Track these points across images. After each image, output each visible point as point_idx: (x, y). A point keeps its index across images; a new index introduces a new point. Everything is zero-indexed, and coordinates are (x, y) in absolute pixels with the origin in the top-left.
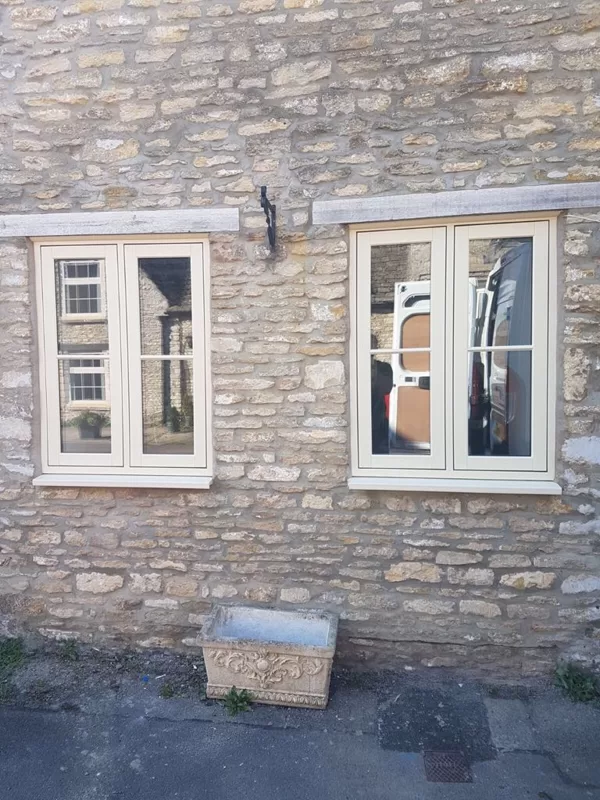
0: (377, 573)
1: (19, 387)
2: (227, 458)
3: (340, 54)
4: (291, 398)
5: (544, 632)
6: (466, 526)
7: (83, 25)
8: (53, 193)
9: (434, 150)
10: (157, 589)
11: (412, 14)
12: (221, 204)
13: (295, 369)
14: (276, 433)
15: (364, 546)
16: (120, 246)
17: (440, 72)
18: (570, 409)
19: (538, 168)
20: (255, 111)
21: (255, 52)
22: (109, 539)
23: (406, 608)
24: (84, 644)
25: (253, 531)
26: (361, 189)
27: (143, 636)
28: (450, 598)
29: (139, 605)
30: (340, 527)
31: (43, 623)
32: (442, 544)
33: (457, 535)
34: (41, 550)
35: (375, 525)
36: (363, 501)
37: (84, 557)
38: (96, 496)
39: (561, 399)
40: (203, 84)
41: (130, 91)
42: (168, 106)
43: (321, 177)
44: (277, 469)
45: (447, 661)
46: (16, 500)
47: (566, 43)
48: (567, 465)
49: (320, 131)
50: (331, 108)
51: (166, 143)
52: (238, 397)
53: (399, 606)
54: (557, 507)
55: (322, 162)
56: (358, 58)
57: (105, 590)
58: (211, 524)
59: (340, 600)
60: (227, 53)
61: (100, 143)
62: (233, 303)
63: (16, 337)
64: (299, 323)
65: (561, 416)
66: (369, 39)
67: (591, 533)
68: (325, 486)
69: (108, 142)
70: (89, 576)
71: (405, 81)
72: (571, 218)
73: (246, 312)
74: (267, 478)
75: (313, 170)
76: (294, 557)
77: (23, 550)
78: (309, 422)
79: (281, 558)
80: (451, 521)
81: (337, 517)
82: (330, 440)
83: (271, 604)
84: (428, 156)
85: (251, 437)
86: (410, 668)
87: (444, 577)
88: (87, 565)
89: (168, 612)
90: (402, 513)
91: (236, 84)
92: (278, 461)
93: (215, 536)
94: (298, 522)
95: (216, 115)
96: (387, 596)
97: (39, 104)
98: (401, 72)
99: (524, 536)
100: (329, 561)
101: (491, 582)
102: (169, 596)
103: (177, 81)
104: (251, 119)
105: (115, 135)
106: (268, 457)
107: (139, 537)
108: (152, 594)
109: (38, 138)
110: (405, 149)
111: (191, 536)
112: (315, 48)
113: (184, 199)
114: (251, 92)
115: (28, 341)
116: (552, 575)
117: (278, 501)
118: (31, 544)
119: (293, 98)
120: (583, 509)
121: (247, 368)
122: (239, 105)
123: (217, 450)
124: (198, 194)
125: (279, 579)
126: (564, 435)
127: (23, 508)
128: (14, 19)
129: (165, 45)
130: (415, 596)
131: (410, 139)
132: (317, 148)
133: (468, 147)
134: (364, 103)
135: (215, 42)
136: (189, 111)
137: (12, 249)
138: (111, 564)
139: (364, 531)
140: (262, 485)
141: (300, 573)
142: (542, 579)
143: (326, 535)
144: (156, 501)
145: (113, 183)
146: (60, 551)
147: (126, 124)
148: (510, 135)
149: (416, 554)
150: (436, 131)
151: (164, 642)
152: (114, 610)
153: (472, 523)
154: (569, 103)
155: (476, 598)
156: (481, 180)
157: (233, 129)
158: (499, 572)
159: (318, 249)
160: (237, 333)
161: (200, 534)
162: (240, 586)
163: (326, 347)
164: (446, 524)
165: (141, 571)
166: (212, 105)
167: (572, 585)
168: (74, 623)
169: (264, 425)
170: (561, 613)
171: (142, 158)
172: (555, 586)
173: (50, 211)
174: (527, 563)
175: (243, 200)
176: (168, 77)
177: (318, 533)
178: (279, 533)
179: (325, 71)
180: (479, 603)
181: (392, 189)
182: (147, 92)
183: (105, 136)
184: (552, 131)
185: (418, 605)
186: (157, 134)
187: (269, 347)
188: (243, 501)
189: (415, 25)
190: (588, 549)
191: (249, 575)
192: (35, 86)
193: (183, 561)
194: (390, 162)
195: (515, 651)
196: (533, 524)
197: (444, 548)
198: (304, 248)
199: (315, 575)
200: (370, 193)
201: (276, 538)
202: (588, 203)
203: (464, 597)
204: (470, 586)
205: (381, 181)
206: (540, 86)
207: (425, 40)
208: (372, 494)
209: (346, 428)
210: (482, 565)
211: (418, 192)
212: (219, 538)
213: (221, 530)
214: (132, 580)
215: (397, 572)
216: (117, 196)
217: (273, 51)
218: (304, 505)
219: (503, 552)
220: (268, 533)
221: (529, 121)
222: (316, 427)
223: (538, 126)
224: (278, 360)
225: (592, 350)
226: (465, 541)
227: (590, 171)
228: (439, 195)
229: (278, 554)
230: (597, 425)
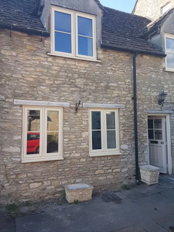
0: (94, 173)
1: (18, 139)
2: (66, 152)
3: (87, 79)
4: (79, 139)
5: (120, 180)
6: (107, 162)
7: (38, 62)
8: (30, 96)
9: (102, 97)
10: (50, 184)
11: (98, 74)
12: (66, 102)
13: (80, 134)
14: (76, 147)
15: (91, 168)
16: (44, 108)
17: (102, 84)
18: (122, 140)
19: (116, 101)
20: (73, 86)
21: (73, 75)
22: (39, 174)
23: (99, 179)
24: (31, 201)
25: (71, 168)
26: (90, 102)
27: (46, 196)
28: (106, 176)
29: (45, 189)
30: (87, 165)
31: (20, 198)
33: (106, 164)
34: (21, 179)
35: (93, 163)
36: (91, 159)
37: (32, 179)
38: (36, 164)
39: (120, 138)
40: (63, 79)
41: (48, 78)
42: (56, 82)
43: (84, 99)
44: (76, 154)
45: (106, 188)
46: (15, 167)
47: (119, 83)
48: (121, 149)
49: (84, 91)
50: (86, 87)
51: (56, 89)
52: (69, 139)
53: (97, 179)
54: (120, 157)
55: (85, 96)
56: (90, 80)
57: (38, 186)
58: (62, 167)
59: (87, 180)
60: (68, 74)
61: (41, 87)
62: (68, 121)
63: (18, 127)
64: (80, 124)
65: (120, 141)
66: (92, 77)
67: (125, 161)
68: (85, 157)
69: (43, 87)
70: (33, 184)
71: (97, 85)
72: (121, 110)
73: (71, 122)
74: (74, 156)
76: (79, 172)
77: (16, 180)
78: (82, 144)
79: (76, 173)
81: (87, 163)
82: (86, 147)
83: (75, 183)
84: (101, 98)
85: (71, 148)
86: (100, 191)
87: (104, 172)
88: (33, 181)
89: (52, 189)
90: (98, 161)
91: (69, 80)
92: (76, 152)
93: (63, 170)
94: (80, 165)
95: (66, 85)
96: (95, 177)
97: (27, 76)
98: (97, 83)
99: (116, 163)
100: (85, 172)
101: (112, 172)
102: (52, 185)
103: (58, 78)
104: (72, 87)
105: (45, 86)
106: (74, 152)
107: (46, 173)
108: (48, 186)
109: (26, 84)
110: (98, 96)
111: (58, 171)
112: (83, 77)
113: (59, 100)
114: (72, 82)
115: (21, 128)
116: (120, 169)
117: (76, 161)
118: (19, 178)
119: (79, 85)
120: (124, 157)
121: (71, 133)
122: (70, 84)
123: (64, 151)
124: (62, 100)
125: (76, 177)
126: (121, 144)
127: (17, 169)
128: (21, 57)
129: (55, 70)
130: (100, 176)
132: (83, 94)
133: (107, 97)
134: (91, 87)
135: (65, 72)
136: (60, 84)
137: (19, 107)
138: (39, 180)
139: (91, 165)
140: (73, 158)
141: (80, 175)
142: (119, 170)
143: (85, 167)
144: (50, 164)
145: (44, 95)
146: (26, 179)
147: (47, 84)
148: (112, 96)
149: (100, 168)
150: (102, 94)
151: (51, 197)
152: (39, 191)
153: (108, 161)
154: (120, 92)
155: (109, 175)
156: (109, 103)
157: (69, 88)
158: (113, 170)
159: (84, 111)
160: (69, 126)
161: (60, 170)
162: (68, 180)
163: (85, 129)
164: (105, 162)
165: (46, 181)
166: (65, 83)
167: (123, 170)
168: (29, 197)
169: (74, 145)
170: (122, 176)
171: (50, 91)
172: (121, 171)
173: (29, 100)
174: (117, 167)
175: (71, 101)
176: (56, 77)
177: (83, 167)
178: (76, 168)
179: (85, 81)
180: (110, 176)
181: (96, 102)
182: (52, 79)
183: (42, 86)
184: (118, 96)
185: (100, 178)
186: (54, 87)
187: (75, 129)
188: (69, 162)
189: (99, 76)
190: (125, 164)
191: (70, 178)
192: (26, 73)
193: (56, 177)
194: (95, 98)
195: (116, 184)
196: (118, 160)
197: (104, 166)
198: (82, 111)
199: (83, 175)
200: (92, 103)
202: (123, 107)
203: (108, 175)
204: (109, 173)
205: (94, 101)
206: (116, 89)
207: (100, 79)
208: (93, 157)
209: (88, 145)
210: (110, 169)
211: (100, 103)
212: (64, 170)
213: (65, 168)
214: (44, 183)
215: (97, 172)
216: (45, 98)
217: (76, 76)
218: (81, 161)
219: (113, 166)
220: (74, 168)
221: (115, 94)
222: (83, 145)
223: (116, 95)
224: (77, 132)
225: (124, 130)
226: (107, 165)
227: (123, 103)
228: (103, 104)
229: (76, 172)
230: (125, 142)
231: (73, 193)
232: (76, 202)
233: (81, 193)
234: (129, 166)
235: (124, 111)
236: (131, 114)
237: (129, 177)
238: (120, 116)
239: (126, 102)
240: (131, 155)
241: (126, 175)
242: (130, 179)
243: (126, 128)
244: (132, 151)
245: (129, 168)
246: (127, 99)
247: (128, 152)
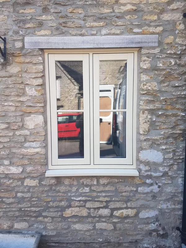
0: (59, 214)
4: (18, 133)
5: (132, 235)
6: (99, 190)
9: (82, 16)
13: (19, 119)
14: (10, 150)
15: (54, 201)
18: (142, 138)
19: (130, 27)
23: (72, 228)
26: (47, 32)
28: (92, 222)
30: (43, 194)
32: (88, 199)
33: (95, 194)
35: (59, 192)
36: (53, 181)
39: (138, 133)
43: (28, 26)
44: (11, 168)
48: (141, 162)
49: (28, 3)
53: (69, 227)
54: (137, 181)
55: (29, 18)
59: (42, 227)
65: (139, 141)
67: (152, 191)
68: (35, 175)
72: (144, 51)
74: (6, 172)
75: (24, 22)
76: (20, 209)
78: (27, 144)
79: (14, 209)
80: (93, 188)
81: (41, 189)
82: (37, 153)
84: (79, 18)
87: (89, 213)
90: (71, 186)
92: (11, 164)
94: (21, 192)
96: (64, 223)
99: (124, 194)
100: (37, 209)
101: (109, 215)
106: (6, 162)
110: (68, 14)
116: (135, 211)
117: (12, 183)
120: (148, 181)
126: (140, 149)
130: (76, 223)
131: (70, 10)
132: (26, 11)
133: (98, 15)
139: (54, 195)
140: (4, 176)
141: (23, 215)
142: (131, 212)
143: (36, 198)
148: (116, 11)
149: (77, 204)
153: (101, 188)
155: (103, 222)
156: (104, 32)
158: (113, 210)
159: (28, 60)
163: (34, 109)
164: (90, 189)
167: (144, 214)
169: (4, 147)
170: (139, 227)
172: (137, 215)
174: (125, 206)
177: (32, 197)
178: (13, 198)
180: (104, 224)
181: (63, 33)
184: (135, 10)
185: (77, 226)
187: (5, 108)
190: (150, 199)
194: (62, 21)
195: (120, 244)
196: (128, 188)
197: (89, 201)
198: (21, 59)
199: (31, 216)
200: (52, 35)
201: (11, 200)
202: (151, 45)
203: (98, 222)
204: (100, 217)
205: (57, 29)
208: (58, 178)
209: (46, 147)
210: (106, 207)
211: (75, 35)
215: (68, 212)
218: (25, 184)
219: (114, 201)
220: (8, 198)
222: (30, 147)
224: (10, 114)
225: (152, 112)
226: (98, 197)
227: (152, 30)
228: (85, 38)
229: (13, 208)
230: (154, 145)
234: (164, 206)
235: (155, 57)
237: (161, 233)
239: (160, 29)
240: (172, 178)
241: (153, 226)
242: (165, 236)
243: (158, 105)
244: (175, 167)
245: (161, 210)
246: (166, 17)
247: (161, 169)
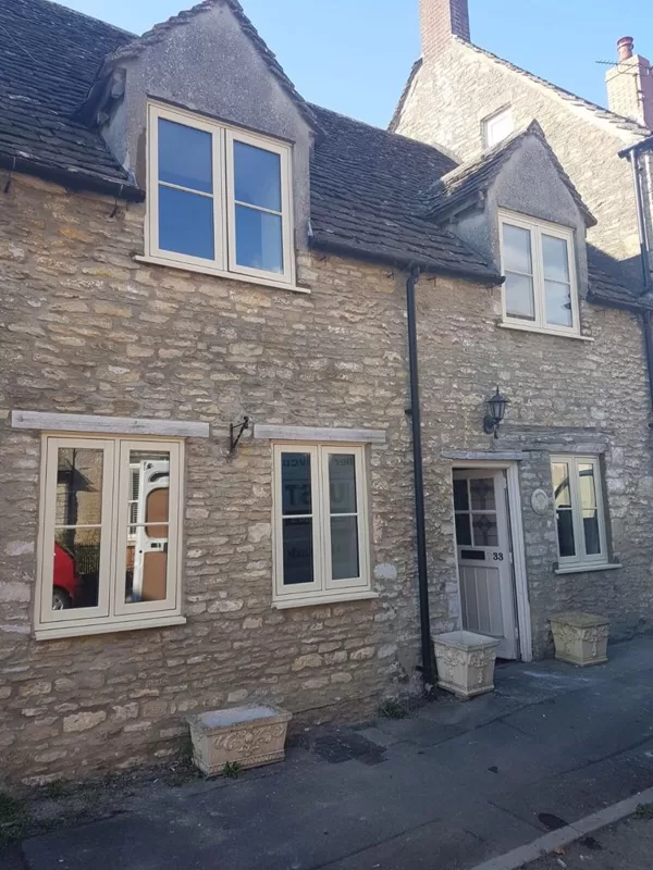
0: (288, 667)
1: (22, 554)
2: (193, 598)
3: (267, 344)
4: (239, 549)
5: (372, 685)
6: (333, 625)
7: (99, 284)
8: (69, 399)
9: (314, 405)
10: (135, 715)
11: (302, 331)
12: (198, 419)
13: (243, 530)
14: (228, 576)
15: (280, 649)
16: (118, 442)
17: (315, 364)
18: (377, 548)
19: (360, 420)
20: (220, 367)
21: (219, 332)
22: (97, 680)
23: (304, 687)
24: (68, 781)
25: (212, 653)
26: (279, 420)
27: (121, 760)
28: (327, 675)
29: (120, 731)
30: (266, 639)
31: (27, 773)
32: (321, 639)
33: (329, 632)
34: (32, 701)
35: (286, 633)
37: (73, 700)
38: (86, 644)
39: (372, 543)
40: (188, 344)
41: (135, 337)
42: (163, 353)
43: (258, 411)
44: (228, 602)
45: (327, 718)
46: (8, 658)
47: (367, 361)
48: (377, 580)
49: (257, 385)
50: (263, 372)
51: (162, 376)
52: (205, 551)
53: (300, 687)
54: (374, 606)
55: (260, 402)
56: (276, 348)
57: (92, 725)
58: (180, 653)
59: (266, 692)
60: (203, 329)
61: (111, 368)
62: (204, 485)
63: (24, 511)
64: (245, 498)
65: (373, 553)
66: (281, 339)
67: (388, 619)
68: (257, 611)
69: (118, 369)
70: (77, 717)
71: (300, 366)
72: (373, 447)
73: (213, 491)
74: (222, 610)
75: (254, 406)
76: (237, 667)
77: (13, 705)
78: (249, 566)
79: (229, 670)
80: (326, 623)
81: (265, 632)
82: (262, 577)
83: (222, 705)
84: (311, 407)
85: (211, 581)
86: (307, 729)
87: (323, 661)
88: (74, 707)
89: (142, 732)
90: (301, 622)
91: (209, 348)
92: (229, 597)
93: (183, 662)
94: (241, 640)
95: (196, 364)
96: (293, 682)
97: (61, 331)
98: (298, 360)
99: (360, 627)
100: (259, 665)
101: (346, 659)
102: (144, 719)
103: (169, 338)
104: (220, 371)
105: (123, 365)
106: (223, 594)
107: (123, 673)
108: (130, 720)
109: (57, 355)
110: (302, 402)
111: (164, 666)
112: (254, 337)
113: (173, 414)
114: (218, 354)
115: (34, 515)
116: (373, 649)
117: (227, 627)
118: (23, 698)
119: (242, 363)
120: (385, 605)
121: (212, 530)
122: (210, 362)
123: (186, 593)
124: (183, 412)
125: (225, 687)
126: (374, 563)
127: (14, 665)
128: (41, 264)
129: (161, 313)
130: (307, 678)
131: (303, 397)
132: (255, 394)
133: (330, 406)
134: (279, 373)
135: (195, 318)
136: (177, 358)
137: (28, 439)
138: (97, 703)
139: (281, 638)
140: (218, 617)
141: (243, 678)
142: (368, 651)
143: (257, 646)
144: (137, 642)
145: (120, 397)
146: (51, 699)
147: (131, 358)
148: (347, 402)
149: (308, 649)
150: (315, 394)
151: (140, 760)
152: (97, 742)
153: (336, 622)
154: (370, 391)
155: (341, 671)
156: (336, 424)
157: (208, 374)
158: (350, 651)
159: (257, 453)
160: (206, 505)
161: (171, 663)
162: (201, 697)
163: (261, 514)
164: (324, 625)
165: (122, 703)
166: (194, 358)
167: (383, 652)
168: (58, 765)
170: (379, 671)
171: (142, 383)
172: (375, 654)
173: (66, 412)
174: (362, 644)
175: (212, 418)
176: (164, 334)
177: (253, 646)
178: (227, 651)
179: (259, 351)
180: (341, 674)
181: (295, 423)
182: (148, 340)
183: (116, 364)
184: (364, 403)
185: (310, 684)
186: (156, 369)
187: (227, 515)
188: (203, 630)
189: (303, 337)
190: (387, 629)
191: (206, 688)
192: (57, 318)
193: (157, 687)
194: (294, 408)
195: (360, 700)
196: (365, 618)
197: (323, 642)
198: (250, 451)
199: (250, 678)
200: (284, 423)
201: (226, 655)
202: (379, 441)
203: (334, 672)
204: (337, 664)
205: (290, 417)
206: (358, 380)
207: (307, 346)
208: (285, 611)
209: (270, 568)
210: (341, 649)
211: (308, 426)
212: (185, 663)
213: (187, 656)
214: (115, 712)
215: (299, 663)
216: (123, 407)
217: (230, 334)
218: (244, 627)
219: (352, 638)
220: (220, 652)
221: (354, 396)
222: (254, 569)
223: (358, 399)
224: (232, 524)
225: (383, 515)
226: (332, 635)
227: (380, 425)
228: (318, 429)
229: (227, 667)
230: (388, 556)
231: (220, 737)
232: (232, 771)
233: (249, 737)
234: (402, 638)
235: (383, 454)
236: (404, 463)
237: (402, 676)
238: (370, 469)
239: (386, 425)
240: (407, 599)
241: (394, 667)
242: (405, 680)
243: (388, 508)
244: (409, 584)
245: (399, 644)
246: (391, 412)
247: (395, 587)
